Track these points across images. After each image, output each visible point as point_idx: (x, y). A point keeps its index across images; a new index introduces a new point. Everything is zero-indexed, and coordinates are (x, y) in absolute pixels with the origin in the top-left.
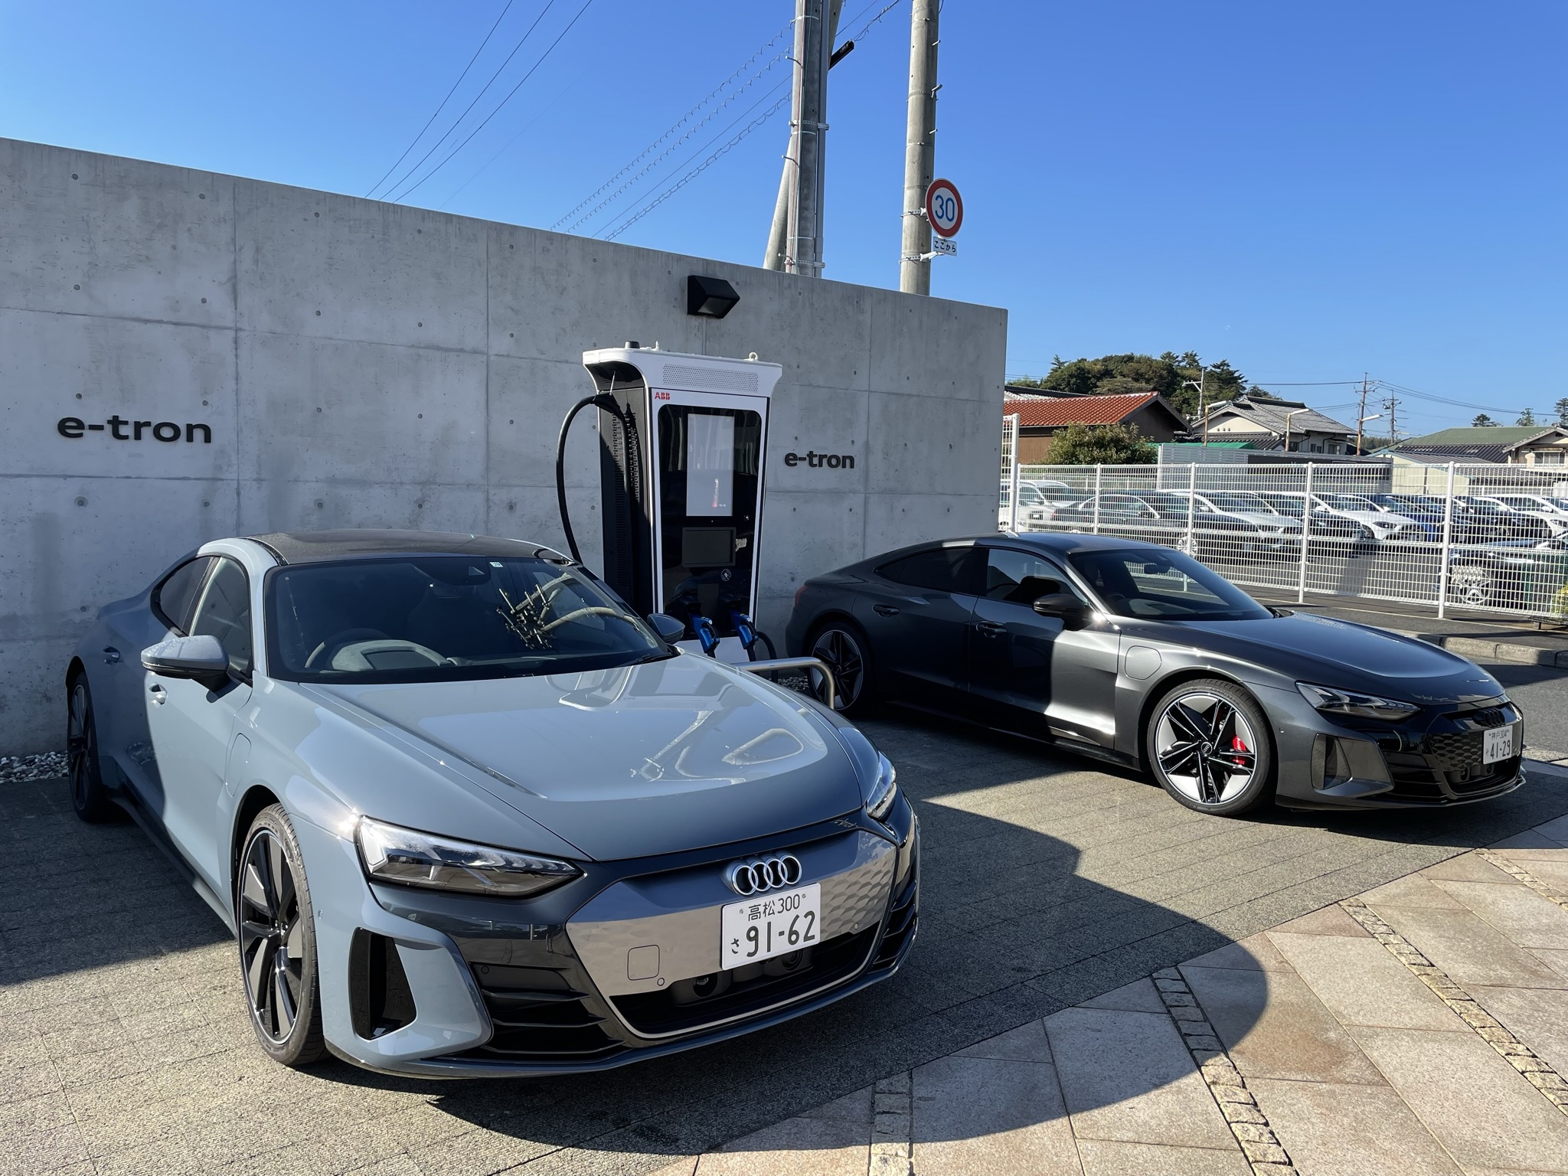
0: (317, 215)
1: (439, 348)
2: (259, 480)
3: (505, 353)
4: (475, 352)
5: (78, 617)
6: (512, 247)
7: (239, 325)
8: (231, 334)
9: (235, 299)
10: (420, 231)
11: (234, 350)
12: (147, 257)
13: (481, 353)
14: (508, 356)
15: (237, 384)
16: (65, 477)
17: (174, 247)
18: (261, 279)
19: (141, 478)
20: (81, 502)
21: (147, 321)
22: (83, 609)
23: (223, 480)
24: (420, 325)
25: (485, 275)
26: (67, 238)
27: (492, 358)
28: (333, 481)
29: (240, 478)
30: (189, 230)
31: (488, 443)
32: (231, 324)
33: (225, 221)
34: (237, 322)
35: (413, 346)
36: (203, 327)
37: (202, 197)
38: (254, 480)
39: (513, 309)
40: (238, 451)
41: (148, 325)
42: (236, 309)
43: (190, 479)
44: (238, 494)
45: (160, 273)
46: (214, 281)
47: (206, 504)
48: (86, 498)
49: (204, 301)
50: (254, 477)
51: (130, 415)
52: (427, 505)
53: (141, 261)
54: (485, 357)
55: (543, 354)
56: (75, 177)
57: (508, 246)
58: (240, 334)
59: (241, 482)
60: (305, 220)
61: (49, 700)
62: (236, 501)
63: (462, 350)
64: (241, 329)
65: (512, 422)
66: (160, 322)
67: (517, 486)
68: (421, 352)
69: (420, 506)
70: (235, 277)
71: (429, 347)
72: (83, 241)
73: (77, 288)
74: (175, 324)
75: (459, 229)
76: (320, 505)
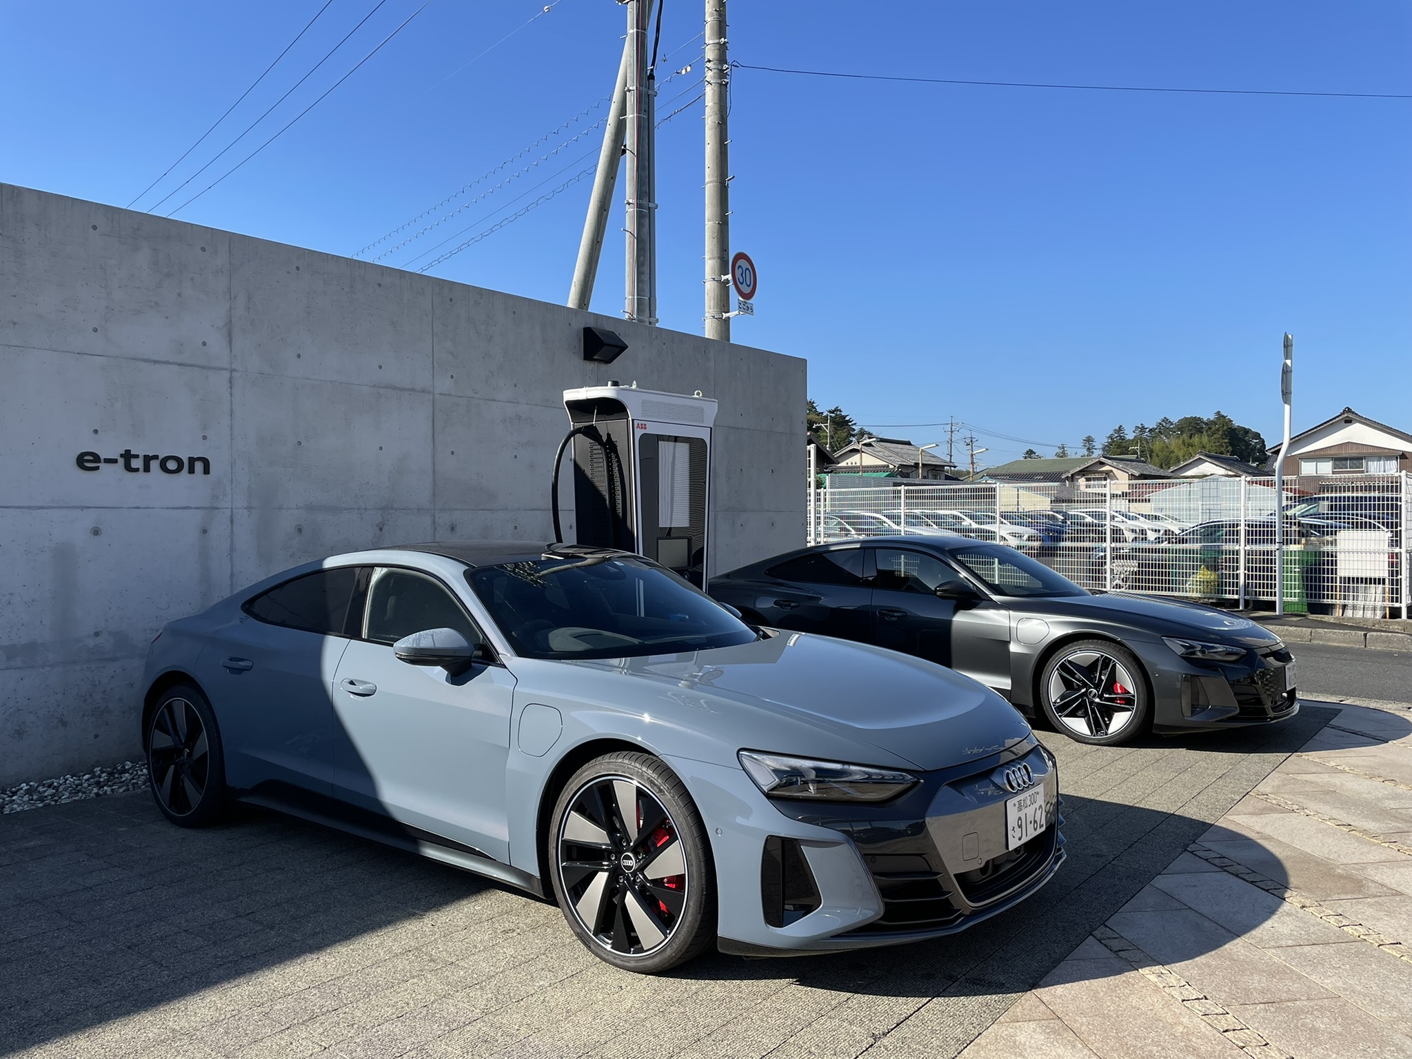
0: (298, 268)
1: (395, 388)
2: (249, 508)
3: (448, 393)
4: (423, 391)
5: (91, 643)
6: (451, 300)
7: (233, 367)
8: (226, 375)
9: (230, 342)
10: (380, 285)
11: (229, 389)
12: (156, 303)
13: (429, 392)
14: (450, 395)
15: (231, 420)
16: (82, 508)
17: (179, 295)
18: (252, 325)
19: (149, 508)
20: (96, 532)
21: (156, 362)
22: (97, 634)
23: (218, 509)
24: (380, 367)
25: (431, 324)
26: (87, 284)
27: (437, 396)
28: (310, 508)
29: (234, 507)
30: (192, 279)
31: (434, 472)
32: (228, 366)
33: (222, 272)
34: (232, 363)
35: (374, 386)
36: (203, 367)
37: (203, 249)
38: (245, 508)
39: (452, 354)
40: (232, 481)
41: (157, 365)
42: (231, 352)
43: (190, 508)
44: (232, 521)
45: (167, 318)
46: (213, 326)
47: (205, 531)
48: (101, 527)
49: (204, 344)
50: (245, 506)
51: (140, 449)
52: (386, 529)
53: (151, 307)
54: (431, 397)
55: (476, 393)
56: (95, 228)
57: (448, 299)
58: (234, 374)
59: (234, 511)
60: (288, 273)
61: (64, 724)
62: (230, 528)
63: (413, 390)
64: (235, 370)
65: (453, 453)
66: (167, 363)
67: (457, 510)
68: (382, 391)
69: (381, 529)
70: (231, 322)
71: (386, 387)
72: (101, 287)
73: (95, 330)
74: (180, 365)
75: (410, 284)
76: (300, 530)
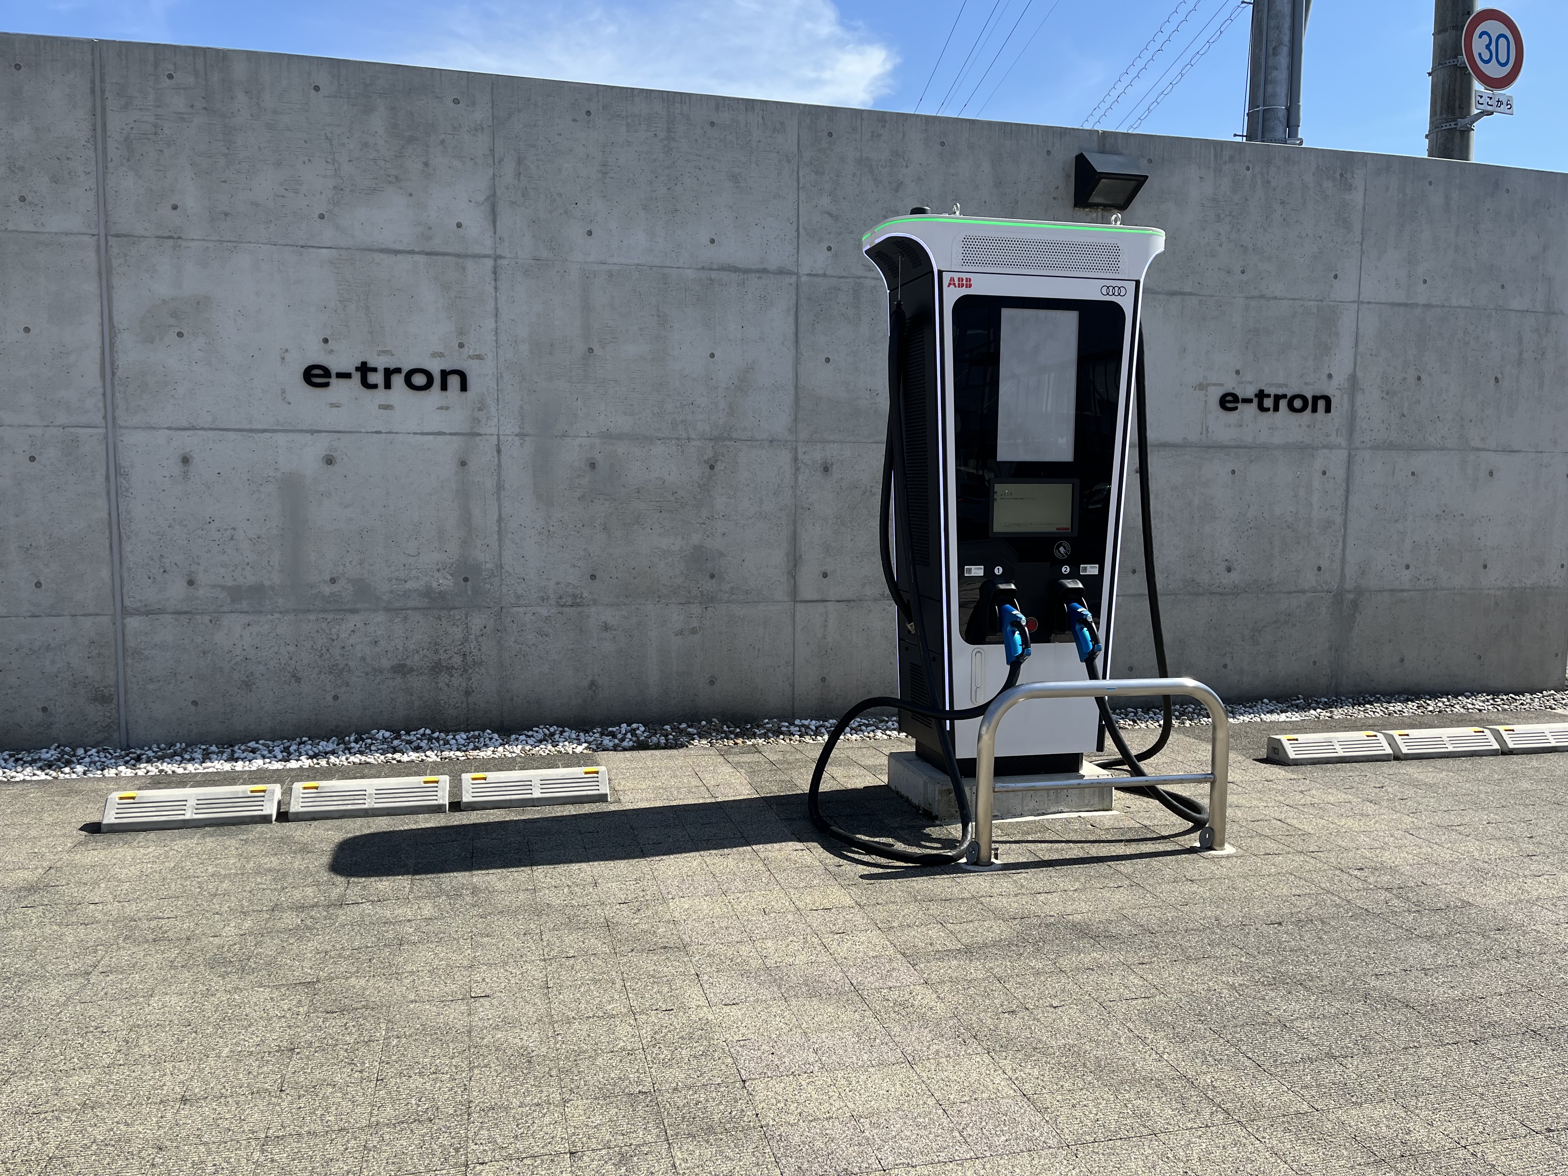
0: (588, 113)
1: (735, 269)
2: (521, 435)
3: (821, 272)
4: (781, 272)
6: (830, 134)
7: (499, 252)
8: (489, 263)
9: (494, 222)
11: (493, 283)
12: (396, 178)
13: (790, 273)
14: (824, 275)
15: (496, 322)
16: (313, 432)
17: (426, 164)
18: (523, 196)
19: (392, 433)
20: (329, 461)
21: (396, 252)
22: (333, 581)
23: (481, 435)
24: (712, 241)
25: (795, 173)
26: (310, 160)
27: (804, 279)
28: (607, 436)
29: (501, 432)
30: (443, 142)
31: (796, 387)
32: (491, 252)
33: (483, 129)
34: (496, 248)
35: (703, 268)
36: (458, 256)
37: (456, 101)
38: (517, 435)
39: (830, 215)
40: (498, 400)
41: (399, 257)
42: (495, 233)
43: (444, 434)
44: (499, 451)
45: (411, 195)
46: (470, 201)
47: (463, 464)
48: (335, 454)
49: (459, 225)
50: (516, 432)
51: (381, 362)
52: (719, 467)
53: (390, 182)
54: (794, 278)
56: (317, 89)
57: (826, 134)
58: (500, 262)
59: (501, 437)
60: (575, 120)
62: (496, 460)
63: (765, 271)
64: (501, 257)
65: (828, 360)
67: (834, 442)
68: (714, 275)
69: (712, 467)
70: (494, 194)
71: (722, 268)
72: (327, 162)
73: (322, 216)
74: (428, 254)
75: (763, 118)
76: (593, 466)
